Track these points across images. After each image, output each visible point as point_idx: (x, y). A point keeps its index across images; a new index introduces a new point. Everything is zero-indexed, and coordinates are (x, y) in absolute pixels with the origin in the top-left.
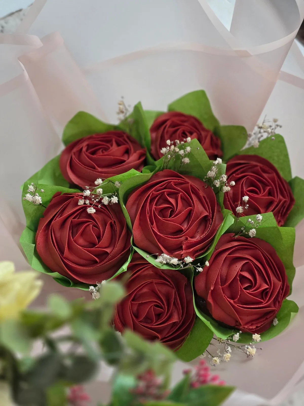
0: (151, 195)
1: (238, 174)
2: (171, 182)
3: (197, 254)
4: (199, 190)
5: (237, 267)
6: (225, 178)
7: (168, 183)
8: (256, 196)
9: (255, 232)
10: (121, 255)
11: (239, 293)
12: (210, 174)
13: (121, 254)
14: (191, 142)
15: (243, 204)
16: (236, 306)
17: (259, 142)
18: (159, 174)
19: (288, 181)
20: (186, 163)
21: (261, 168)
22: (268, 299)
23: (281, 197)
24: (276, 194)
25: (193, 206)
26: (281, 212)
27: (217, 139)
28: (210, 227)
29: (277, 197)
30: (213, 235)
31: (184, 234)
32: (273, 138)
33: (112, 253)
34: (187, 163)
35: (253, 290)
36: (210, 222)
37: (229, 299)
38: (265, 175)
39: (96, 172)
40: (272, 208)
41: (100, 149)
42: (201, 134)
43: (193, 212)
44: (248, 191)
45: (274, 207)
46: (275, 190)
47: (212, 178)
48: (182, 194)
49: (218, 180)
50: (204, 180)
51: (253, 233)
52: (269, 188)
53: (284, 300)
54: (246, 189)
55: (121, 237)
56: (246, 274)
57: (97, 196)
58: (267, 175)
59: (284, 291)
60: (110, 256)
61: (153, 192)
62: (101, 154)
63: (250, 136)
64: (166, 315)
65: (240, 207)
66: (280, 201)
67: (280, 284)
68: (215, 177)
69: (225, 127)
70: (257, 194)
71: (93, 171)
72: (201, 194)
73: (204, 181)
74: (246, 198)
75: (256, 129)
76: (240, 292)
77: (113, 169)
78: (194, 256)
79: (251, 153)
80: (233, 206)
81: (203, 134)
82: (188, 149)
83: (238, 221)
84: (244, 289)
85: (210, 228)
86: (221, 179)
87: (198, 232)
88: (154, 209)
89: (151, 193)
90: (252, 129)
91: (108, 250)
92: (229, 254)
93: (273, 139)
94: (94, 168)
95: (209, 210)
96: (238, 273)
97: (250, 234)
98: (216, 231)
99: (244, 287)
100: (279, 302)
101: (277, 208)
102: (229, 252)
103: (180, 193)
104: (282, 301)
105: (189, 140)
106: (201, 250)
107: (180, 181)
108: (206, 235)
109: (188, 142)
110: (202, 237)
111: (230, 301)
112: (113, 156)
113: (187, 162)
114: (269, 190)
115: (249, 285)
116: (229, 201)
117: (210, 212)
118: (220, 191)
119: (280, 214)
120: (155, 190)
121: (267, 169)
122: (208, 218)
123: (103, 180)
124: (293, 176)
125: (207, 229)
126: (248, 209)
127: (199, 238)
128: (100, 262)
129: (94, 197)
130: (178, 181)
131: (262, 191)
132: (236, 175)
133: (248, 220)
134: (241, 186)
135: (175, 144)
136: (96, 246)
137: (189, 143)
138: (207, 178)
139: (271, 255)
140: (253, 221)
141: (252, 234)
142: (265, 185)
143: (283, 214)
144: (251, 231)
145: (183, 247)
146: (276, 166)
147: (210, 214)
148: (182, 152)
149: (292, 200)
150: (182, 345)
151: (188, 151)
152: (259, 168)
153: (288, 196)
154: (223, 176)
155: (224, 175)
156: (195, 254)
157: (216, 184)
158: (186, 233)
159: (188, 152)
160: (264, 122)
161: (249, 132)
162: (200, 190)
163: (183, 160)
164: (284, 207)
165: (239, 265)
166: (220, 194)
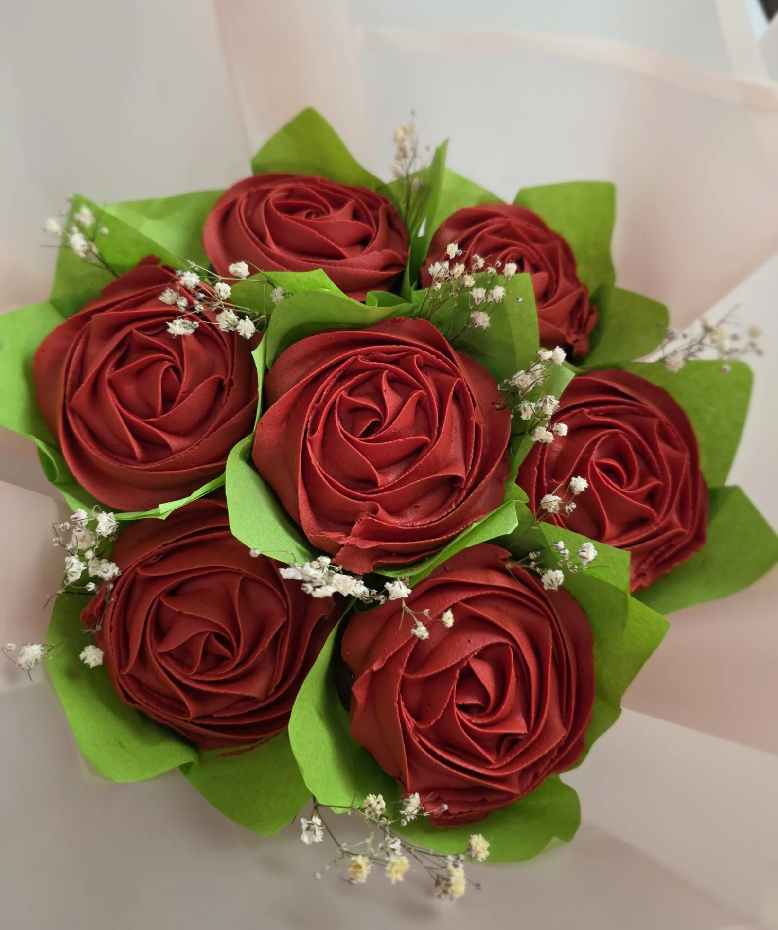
0: (349, 360)
1: (596, 414)
2: (417, 353)
3: (384, 562)
4: (475, 406)
5: (469, 645)
6: (550, 407)
7: (409, 352)
8: (614, 486)
9: (559, 582)
10: (200, 470)
11: (438, 715)
12: (520, 378)
13: (202, 467)
14: (513, 276)
15: (567, 492)
16: (415, 741)
17: (686, 360)
18: (403, 321)
19: (710, 485)
20: (476, 326)
21: (661, 425)
22: (509, 760)
23: (675, 518)
24: (666, 506)
25: (435, 438)
26: (656, 553)
27: (591, 312)
28: (453, 510)
29: (665, 516)
30: (450, 535)
31: (376, 495)
32: (727, 367)
33: (179, 454)
34: (481, 327)
35: (480, 722)
36: (459, 496)
37: (405, 713)
38: (662, 447)
39: (262, 249)
40: (638, 535)
41: (307, 207)
42: (557, 282)
43: (428, 452)
44: (600, 466)
45: (644, 535)
46: (669, 495)
47: (520, 392)
48: (424, 395)
49: (533, 404)
50: (499, 386)
51: (552, 581)
52: (655, 482)
53: (552, 776)
54: (598, 458)
55: (224, 426)
56: (484, 673)
57: (209, 298)
58: (669, 449)
59: (563, 756)
60: (172, 460)
61: (360, 357)
62: (303, 218)
63: (671, 337)
64: (233, 670)
65: (557, 498)
66: (669, 526)
67: (560, 733)
68: (529, 391)
69: (624, 293)
70: (620, 482)
71: (257, 245)
72: (477, 417)
73: (499, 388)
74: (580, 484)
75: (696, 330)
76: (443, 711)
77: (303, 260)
78: (375, 563)
79: (654, 380)
80: (543, 484)
81: (563, 283)
82: (499, 292)
83: (535, 528)
84: (458, 707)
85: (451, 512)
86: (540, 405)
87: (417, 507)
88: (338, 399)
89: (353, 358)
90: (687, 322)
91: (173, 442)
92: (467, 601)
93: (725, 370)
94: (263, 239)
95: (473, 466)
96: (462, 661)
97: (545, 579)
98: (465, 526)
99: (460, 703)
100: (536, 776)
101: (650, 542)
102: (471, 594)
103: (420, 390)
104: (545, 777)
105: (509, 271)
106: (400, 554)
107: (441, 361)
108: (431, 525)
109: (506, 274)
110: (418, 524)
111: (406, 720)
112: (320, 232)
113: (482, 324)
114: (656, 488)
115: (479, 703)
116: (540, 468)
117: (471, 472)
118: (527, 432)
119: (651, 559)
120: (366, 355)
121: (674, 433)
122: (459, 486)
123: (252, 271)
124: (730, 481)
125: (443, 512)
126: (571, 514)
127: (409, 525)
128: (143, 462)
129: (204, 298)
130: (436, 359)
131: (636, 481)
132: (589, 414)
133: (557, 543)
134: (589, 445)
135: (468, 264)
136: (151, 420)
137: (508, 277)
138: (507, 385)
139: (576, 646)
140: (567, 552)
141: (551, 583)
142: (650, 470)
143: (659, 561)
144: (550, 572)
145: (356, 526)
146: (701, 437)
147: (468, 478)
148: (479, 293)
149: (699, 538)
150: (252, 748)
151: (495, 297)
152: (656, 421)
153: (693, 523)
154: (548, 399)
155: (552, 397)
156: (380, 557)
157: (523, 410)
158: (380, 494)
159: (495, 300)
160: (722, 321)
161: (673, 327)
162: (477, 406)
163: (472, 315)
164: (671, 546)
165: (478, 641)
166: (524, 441)
